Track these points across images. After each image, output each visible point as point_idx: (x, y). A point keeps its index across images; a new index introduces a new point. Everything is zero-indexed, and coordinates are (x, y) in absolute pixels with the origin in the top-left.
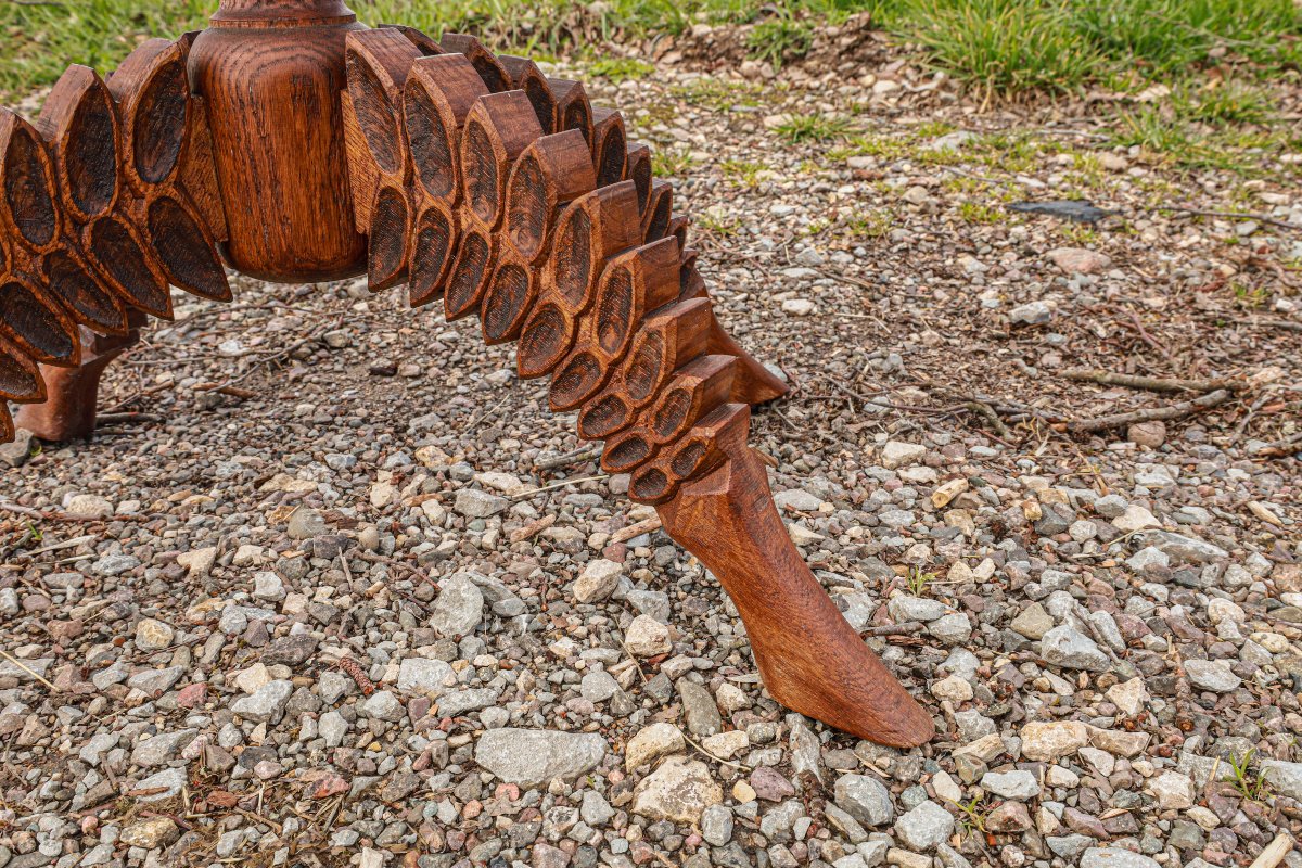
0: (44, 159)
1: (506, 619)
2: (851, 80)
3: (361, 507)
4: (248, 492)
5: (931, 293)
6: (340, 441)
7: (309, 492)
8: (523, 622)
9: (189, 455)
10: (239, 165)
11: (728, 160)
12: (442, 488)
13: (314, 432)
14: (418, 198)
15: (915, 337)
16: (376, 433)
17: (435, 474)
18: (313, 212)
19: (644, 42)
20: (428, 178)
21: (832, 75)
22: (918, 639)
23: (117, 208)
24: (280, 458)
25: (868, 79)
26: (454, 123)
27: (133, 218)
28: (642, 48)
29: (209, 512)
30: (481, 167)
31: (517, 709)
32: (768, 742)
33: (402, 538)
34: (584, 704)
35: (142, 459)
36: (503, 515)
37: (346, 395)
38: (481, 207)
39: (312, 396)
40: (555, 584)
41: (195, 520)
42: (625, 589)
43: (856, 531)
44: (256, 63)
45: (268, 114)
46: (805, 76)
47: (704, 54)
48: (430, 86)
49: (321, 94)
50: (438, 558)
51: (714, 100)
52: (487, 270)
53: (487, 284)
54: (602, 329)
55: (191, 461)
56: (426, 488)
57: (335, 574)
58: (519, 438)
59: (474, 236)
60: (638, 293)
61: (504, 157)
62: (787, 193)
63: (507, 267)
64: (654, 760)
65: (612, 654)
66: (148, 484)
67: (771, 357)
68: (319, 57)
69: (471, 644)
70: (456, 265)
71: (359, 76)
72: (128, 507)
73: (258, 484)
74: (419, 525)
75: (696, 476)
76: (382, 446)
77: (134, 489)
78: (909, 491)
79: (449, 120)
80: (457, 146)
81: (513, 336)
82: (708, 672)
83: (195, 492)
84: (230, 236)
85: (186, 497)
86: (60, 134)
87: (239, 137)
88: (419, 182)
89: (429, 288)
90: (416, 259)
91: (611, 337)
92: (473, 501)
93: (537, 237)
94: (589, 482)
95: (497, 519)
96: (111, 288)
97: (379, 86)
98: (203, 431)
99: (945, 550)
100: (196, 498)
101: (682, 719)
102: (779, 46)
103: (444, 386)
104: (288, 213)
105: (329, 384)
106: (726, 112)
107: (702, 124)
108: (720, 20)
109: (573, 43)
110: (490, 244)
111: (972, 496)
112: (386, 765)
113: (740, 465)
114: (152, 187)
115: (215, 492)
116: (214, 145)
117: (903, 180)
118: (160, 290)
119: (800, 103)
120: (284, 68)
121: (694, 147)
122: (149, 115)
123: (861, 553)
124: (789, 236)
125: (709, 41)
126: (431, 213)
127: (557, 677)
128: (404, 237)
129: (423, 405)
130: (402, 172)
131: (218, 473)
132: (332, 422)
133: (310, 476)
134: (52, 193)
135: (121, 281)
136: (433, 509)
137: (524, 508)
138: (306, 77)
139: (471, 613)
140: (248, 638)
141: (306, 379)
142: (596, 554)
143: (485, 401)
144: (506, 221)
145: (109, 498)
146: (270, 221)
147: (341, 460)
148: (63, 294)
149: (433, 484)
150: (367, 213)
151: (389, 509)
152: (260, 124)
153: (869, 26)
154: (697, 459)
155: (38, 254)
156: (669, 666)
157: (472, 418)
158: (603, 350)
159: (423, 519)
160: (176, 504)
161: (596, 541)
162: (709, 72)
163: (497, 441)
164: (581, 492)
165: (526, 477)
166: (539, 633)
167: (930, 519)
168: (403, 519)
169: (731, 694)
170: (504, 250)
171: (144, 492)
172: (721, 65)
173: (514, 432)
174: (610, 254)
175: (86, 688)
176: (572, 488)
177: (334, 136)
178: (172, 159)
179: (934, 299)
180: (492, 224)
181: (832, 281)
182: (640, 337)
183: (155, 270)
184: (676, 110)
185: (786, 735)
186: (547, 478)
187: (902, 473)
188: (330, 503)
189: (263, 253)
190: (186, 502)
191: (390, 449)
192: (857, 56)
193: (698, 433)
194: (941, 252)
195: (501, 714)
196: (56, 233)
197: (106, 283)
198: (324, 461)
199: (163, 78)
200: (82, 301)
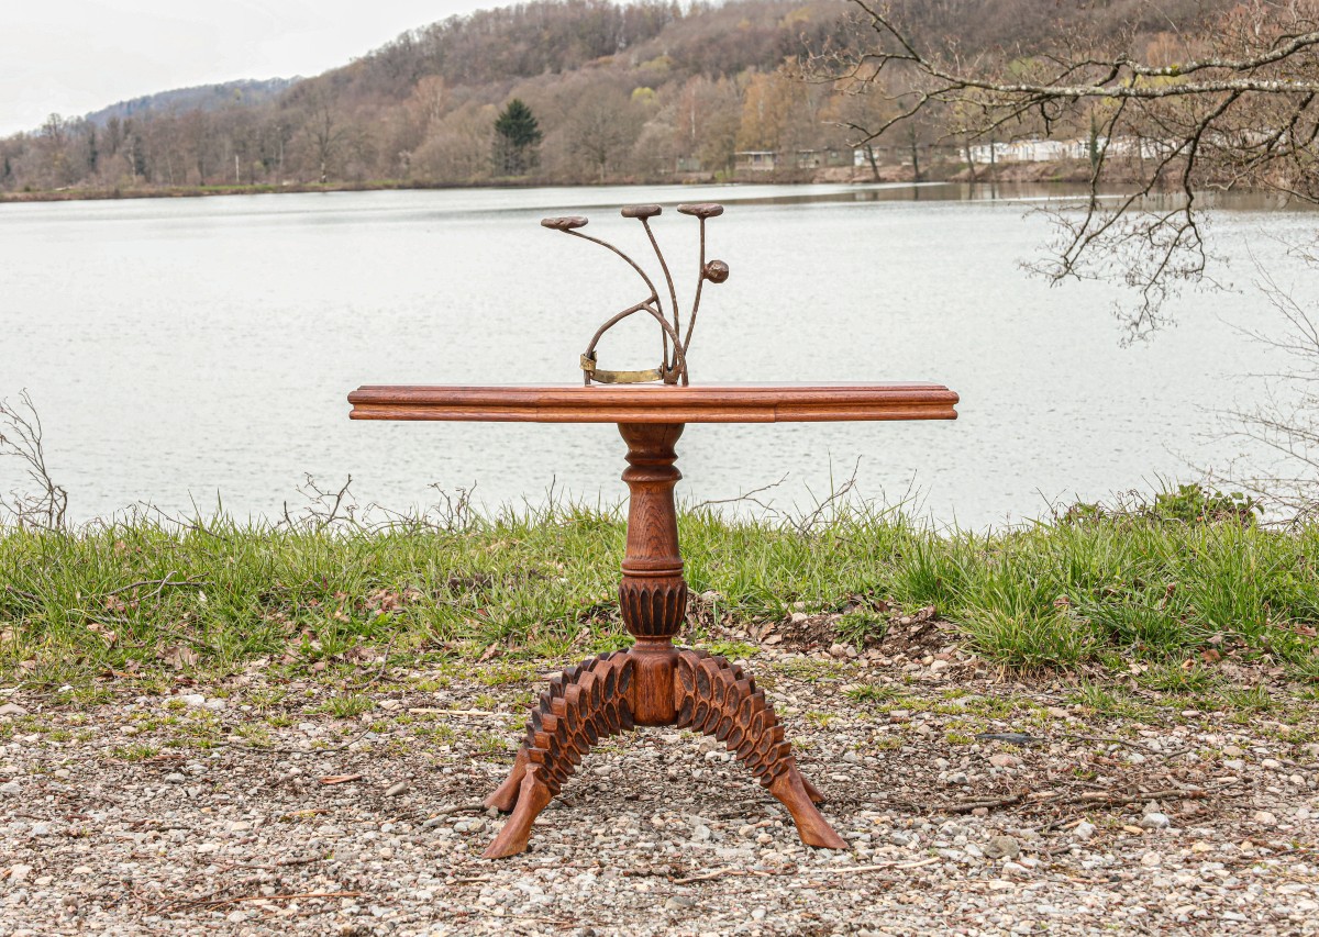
0: (600, 688)
2: (916, 660)
10: (642, 689)
11: (811, 712)
14: (698, 699)
18: (663, 704)
19: (750, 626)
20: (702, 693)
21: (902, 655)
23: (612, 700)
25: (928, 659)
27: (616, 703)
28: (747, 631)
30: (719, 689)
38: (718, 700)
44: (651, 662)
45: (654, 675)
46: (882, 656)
47: (801, 638)
48: (705, 667)
49: (669, 668)
51: (805, 674)
52: (719, 719)
53: (718, 724)
54: (753, 733)
59: (716, 709)
60: (764, 721)
61: (726, 686)
62: (846, 729)
63: (725, 717)
68: (669, 659)
69: (707, 842)
70: (709, 718)
71: (682, 665)
75: (780, 774)
79: (710, 676)
80: (712, 684)
81: (726, 739)
84: (636, 713)
86: (604, 680)
87: (644, 681)
88: (698, 694)
89: (699, 727)
90: (695, 718)
91: (756, 735)
97: (689, 667)
101: (775, 849)
102: (861, 633)
104: (656, 704)
106: (813, 682)
107: (795, 690)
108: (816, 609)
109: (688, 626)
110: (720, 711)
111: (891, 821)
113: (792, 771)
114: (621, 695)
116: (636, 683)
117: (921, 723)
119: (869, 677)
120: (660, 662)
121: (789, 704)
122: (623, 675)
124: (842, 750)
125: (805, 626)
126: (703, 703)
128: (692, 711)
130: (693, 692)
134: (600, 695)
135: (610, 721)
138: (664, 664)
144: (726, 704)
146: (650, 706)
150: (679, 705)
152: (652, 677)
153: (936, 617)
154: (780, 768)
156: (772, 843)
158: (753, 739)
162: (804, 652)
170: (725, 712)
172: (814, 646)
174: (756, 712)
177: (671, 681)
178: (626, 687)
179: (915, 776)
180: (721, 705)
182: (764, 734)
184: (777, 680)
185: (806, 850)
187: (867, 818)
189: (646, 719)
192: (923, 641)
193: (780, 760)
194: (927, 757)
199: (627, 664)
200: (601, 725)
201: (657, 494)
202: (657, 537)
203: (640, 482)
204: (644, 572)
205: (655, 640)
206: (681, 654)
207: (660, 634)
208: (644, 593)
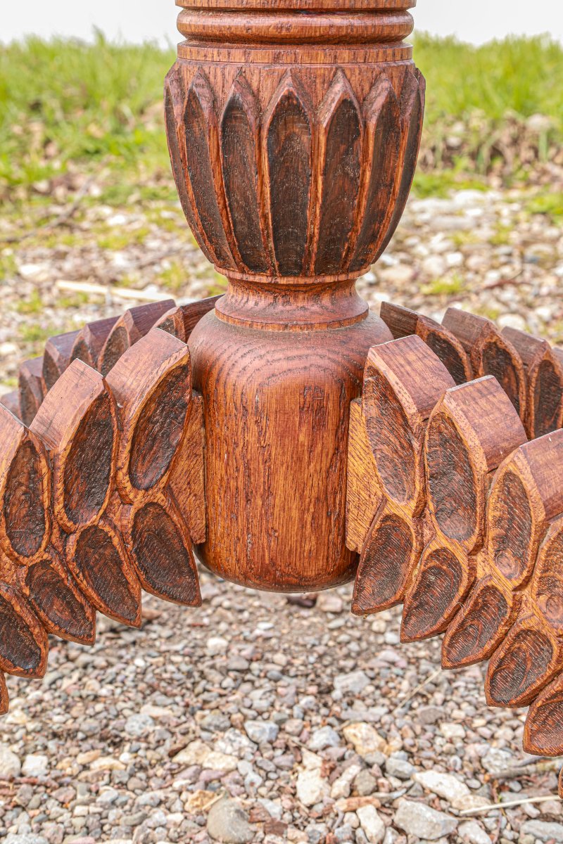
0: (45, 470)
3: (286, 802)
4: (160, 762)
6: (258, 699)
7: (228, 772)
9: (96, 698)
10: (231, 471)
12: (377, 789)
13: (228, 682)
14: (426, 532)
16: (297, 693)
17: (369, 766)
18: (303, 526)
20: (444, 515)
23: (104, 516)
24: (193, 714)
26: (485, 467)
27: (118, 524)
29: (123, 785)
30: (511, 520)
35: (47, 696)
36: (451, 840)
37: (261, 628)
38: (505, 561)
39: (223, 626)
41: (108, 794)
44: (266, 371)
45: (271, 424)
49: (330, 405)
52: (502, 629)
53: (499, 642)
55: (99, 707)
56: (359, 786)
58: (463, 723)
61: (542, 516)
63: (527, 632)
66: (55, 735)
68: (333, 366)
70: (463, 613)
71: (377, 394)
72: (36, 765)
73: (173, 754)
76: (305, 713)
77: (41, 740)
80: (484, 492)
83: (105, 753)
84: (208, 538)
85: (95, 759)
87: (236, 444)
88: (430, 518)
89: (428, 628)
90: (415, 596)
92: (418, 814)
94: (550, 803)
96: (86, 597)
97: (401, 408)
98: (110, 665)
100: (106, 762)
103: (370, 630)
104: (276, 527)
105: (241, 611)
110: (510, 603)
114: (141, 493)
115: (126, 756)
116: (206, 446)
118: (132, 598)
122: (149, 420)
126: (442, 553)
128: (403, 569)
129: (347, 656)
130: (413, 504)
131: (127, 728)
132: (248, 671)
133: (229, 750)
134: (46, 504)
135: (97, 590)
136: (371, 820)
138: (318, 389)
141: (215, 602)
143: (418, 659)
144: (535, 583)
145: (16, 748)
146: (256, 531)
147: (263, 731)
148: (39, 605)
149: (367, 781)
150: (363, 531)
151: (319, 808)
152: (261, 433)
155: (23, 565)
157: (405, 685)
159: (359, 833)
160: (85, 767)
163: (436, 723)
164: (541, 818)
165: (475, 784)
168: (337, 830)
170: (526, 612)
171: (52, 745)
173: (456, 713)
176: (531, 810)
177: (337, 449)
178: (165, 463)
180: (517, 583)
183: (131, 578)
186: (500, 790)
188: (251, 790)
189: (243, 562)
190: (95, 766)
191: (317, 719)
196: (44, 544)
197: (81, 590)
198: (243, 728)
199: (169, 383)
200: (57, 611)
205: (292, 291)
206: (375, 359)
207: (301, 270)
208: (233, 106)
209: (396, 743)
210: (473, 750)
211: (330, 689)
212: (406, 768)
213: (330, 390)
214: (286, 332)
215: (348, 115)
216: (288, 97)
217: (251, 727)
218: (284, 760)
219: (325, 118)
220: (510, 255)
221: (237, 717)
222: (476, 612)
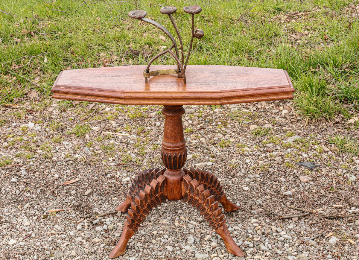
0: (153, 191)
1: (196, 242)
2: (277, 107)
5: (273, 186)
7: (166, 224)
8: (199, 242)
10: (170, 189)
11: (239, 142)
13: (163, 213)
14: (190, 194)
15: (266, 197)
16: (173, 214)
17: (184, 221)
18: (177, 194)
22: (247, 247)
24: (159, 217)
27: (159, 196)
29: (153, 226)
30: (198, 193)
31: (199, 252)
32: (227, 256)
33: (181, 231)
34: (207, 252)
36: (195, 228)
38: (197, 197)
40: (202, 238)
41: (152, 227)
42: (211, 239)
43: (243, 233)
44: (173, 179)
45: (174, 184)
48: (193, 184)
50: (187, 234)
51: (238, 118)
52: (198, 203)
53: (197, 205)
54: (210, 211)
56: (183, 224)
57: (174, 235)
59: (196, 200)
60: (214, 208)
62: (250, 155)
63: (200, 203)
64: (214, 257)
65: (210, 247)
67: (239, 200)
68: (180, 178)
69: (193, 245)
71: (184, 181)
73: (158, 222)
74: (183, 229)
75: (219, 227)
76: (174, 216)
78: (253, 227)
79: (195, 188)
80: (195, 191)
81: (200, 210)
82: (221, 249)
84: (167, 196)
86: (154, 189)
87: (170, 186)
89: (191, 203)
90: (189, 200)
92: (190, 226)
93: (203, 201)
94: (207, 224)
95: (194, 229)
97: (187, 182)
99: (254, 236)
100: (150, 224)
101: (217, 254)
104: (175, 194)
106: (241, 124)
107: (234, 127)
111: (262, 229)
112: (185, 256)
113: (224, 226)
114: (161, 192)
115: (152, 223)
117: (277, 153)
118: (160, 203)
119: (260, 120)
120: (177, 180)
121: (231, 137)
122: (162, 185)
123: (243, 236)
124: (248, 169)
126: (192, 197)
127: (203, 249)
128: (188, 198)
129: (179, 208)
130: (188, 192)
131: (151, 219)
133: (165, 221)
134: (153, 194)
136: (185, 227)
137: (197, 227)
139: (192, 241)
140: (166, 243)
142: (208, 234)
143: (189, 208)
144: (200, 199)
146: (172, 195)
148: (152, 204)
149: (184, 223)
150: (183, 194)
151: (178, 227)
154: (220, 225)
155: (151, 200)
156: (216, 248)
157: (187, 211)
158: (210, 213)
161: (208, 233)
163: (192, 216)
164: (206, 225)
165: (197, 222)
166: (201, 244)
167: (254, 231)
168: (181, 228)
169: (223, 251)
170: (200, 201)
173: (195, 214)
174: (211, 204)
175: (149, 247)
176: (204, 225)
177: (180, 186)
178: (163, 189)
179: (273, 188)
181: (253, 183)
182: (214, 212)
183: (160, 201)
184: (228, 122)
185: (228, 256)
186: (200, 223)
187: (253, 224)
188: (170, 225)
189: (171, 198)
191: (176, 217)
194: (278, 175)
195: (197, 252)
196: (152, 198)
197: (156, 203)
199: (164, 181)
200: (154, 204)
201: (175, 120)
202: (174, 136)
203: (168, 116)
204: (170, 149)
205: (175, 171)
206: (184, 178)
207: (176, 169)
208: (170, 156)
209: (187, 218)
210: (197, 219)
211: (177, 213)
212: (189, 221)
213: (179, 181)
214: (175, 175)
215: (180, 156)
216: (175, 156)
217: (168, 218)
218: (173, 222)
219: (178, 157)
220: (202, 120)
221: (165, 217)
222: (195, 202)
